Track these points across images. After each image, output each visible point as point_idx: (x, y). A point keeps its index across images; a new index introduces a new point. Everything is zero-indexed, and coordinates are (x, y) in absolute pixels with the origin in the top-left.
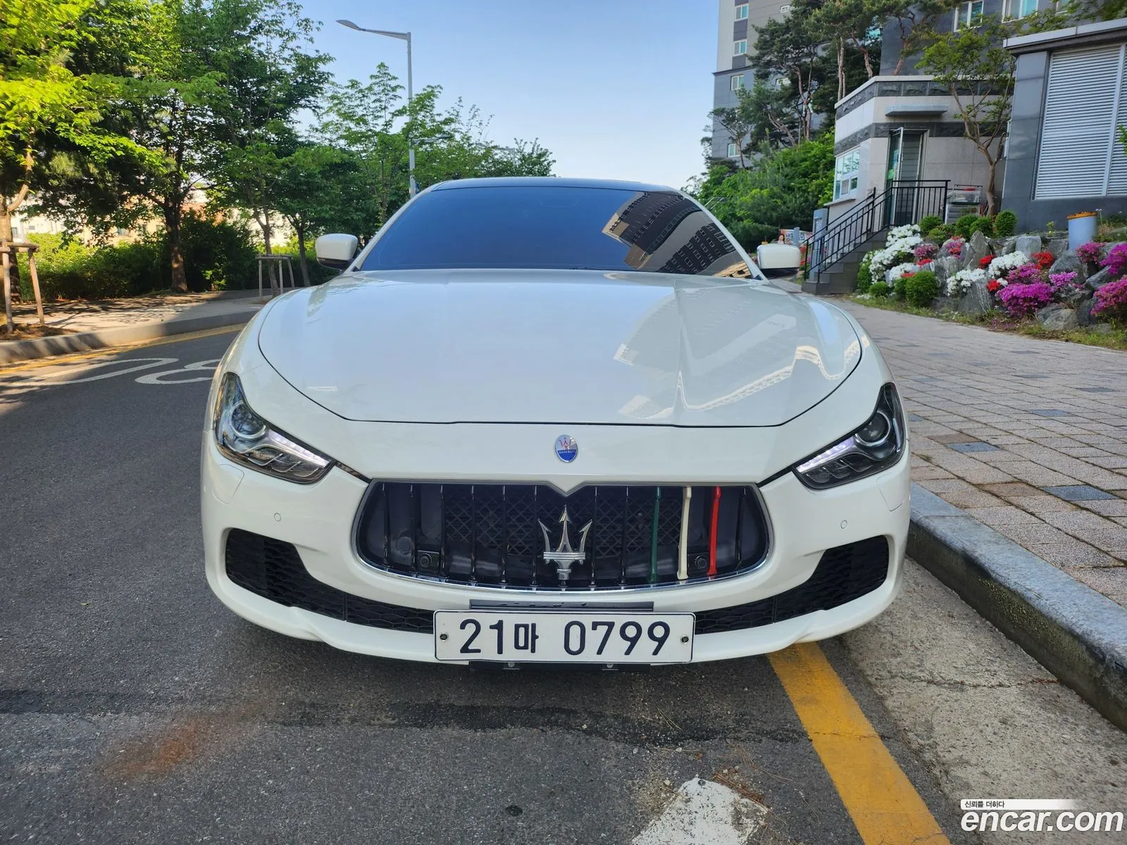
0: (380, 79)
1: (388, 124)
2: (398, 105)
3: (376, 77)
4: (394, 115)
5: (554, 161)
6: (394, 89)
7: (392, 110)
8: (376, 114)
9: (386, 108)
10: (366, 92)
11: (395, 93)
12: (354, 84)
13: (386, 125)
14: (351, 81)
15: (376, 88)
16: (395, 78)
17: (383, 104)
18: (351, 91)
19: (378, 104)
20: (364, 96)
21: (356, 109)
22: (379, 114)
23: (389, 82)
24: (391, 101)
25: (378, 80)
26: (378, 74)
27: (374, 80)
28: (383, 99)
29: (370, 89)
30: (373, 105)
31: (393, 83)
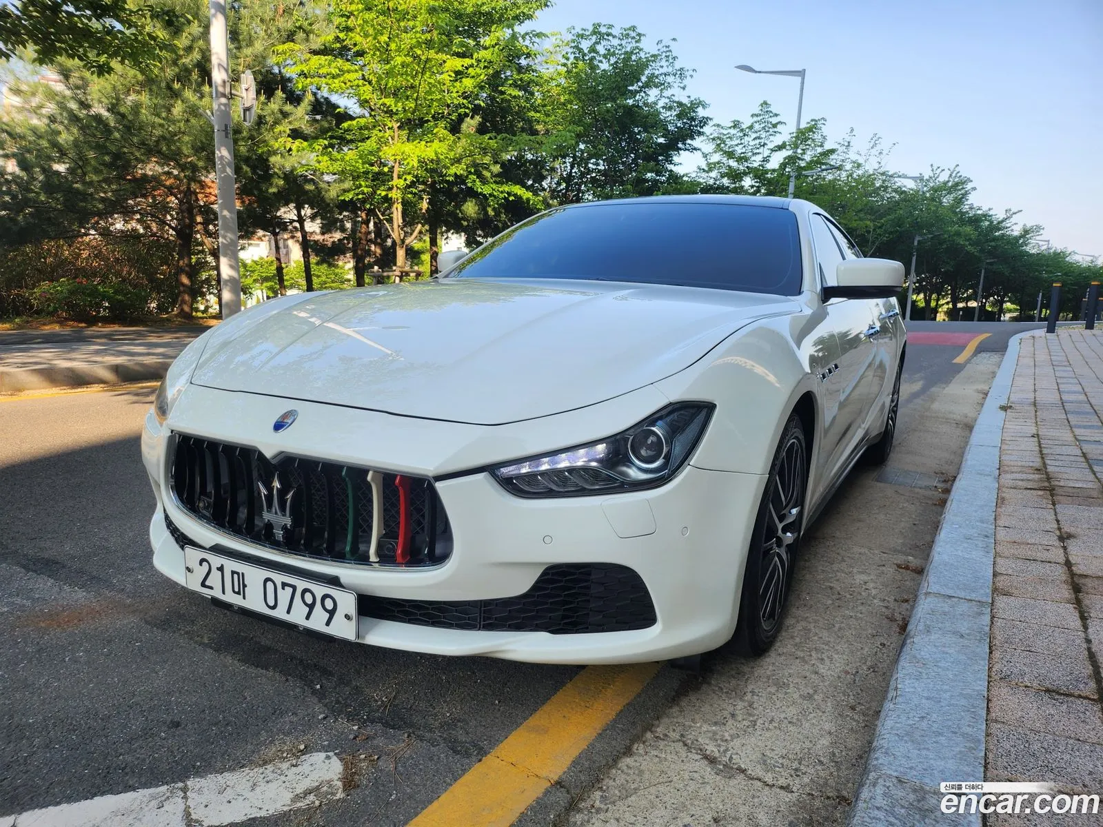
0: (761, 117)
1: (766, 160)
2: (778, 140)
3: (757, 115)
4: (772, 150)
5: (974, 189)
6: (775, 126)
7: (771, 146)
8: (755, 151)
9: (765, 144)
10: (747, 130)
11: (775, 130)
12: (736, 125)
13: (763, 161)
14: (734, 122)
15: (757, 127)
16: (776, 115)
17: (762, 141)
18: (733, 131)
19: (757, 141)
20: (745, 135)
21: (736, 148)
22: (758, 151)
23: (770, 120)
24: (771, 137)
25: (759, 118)
26: (760, 112)
27: (755, 119)
28: (763, 136)
29: (751, 127)
30: (752, 143)
31: (774, 120)
